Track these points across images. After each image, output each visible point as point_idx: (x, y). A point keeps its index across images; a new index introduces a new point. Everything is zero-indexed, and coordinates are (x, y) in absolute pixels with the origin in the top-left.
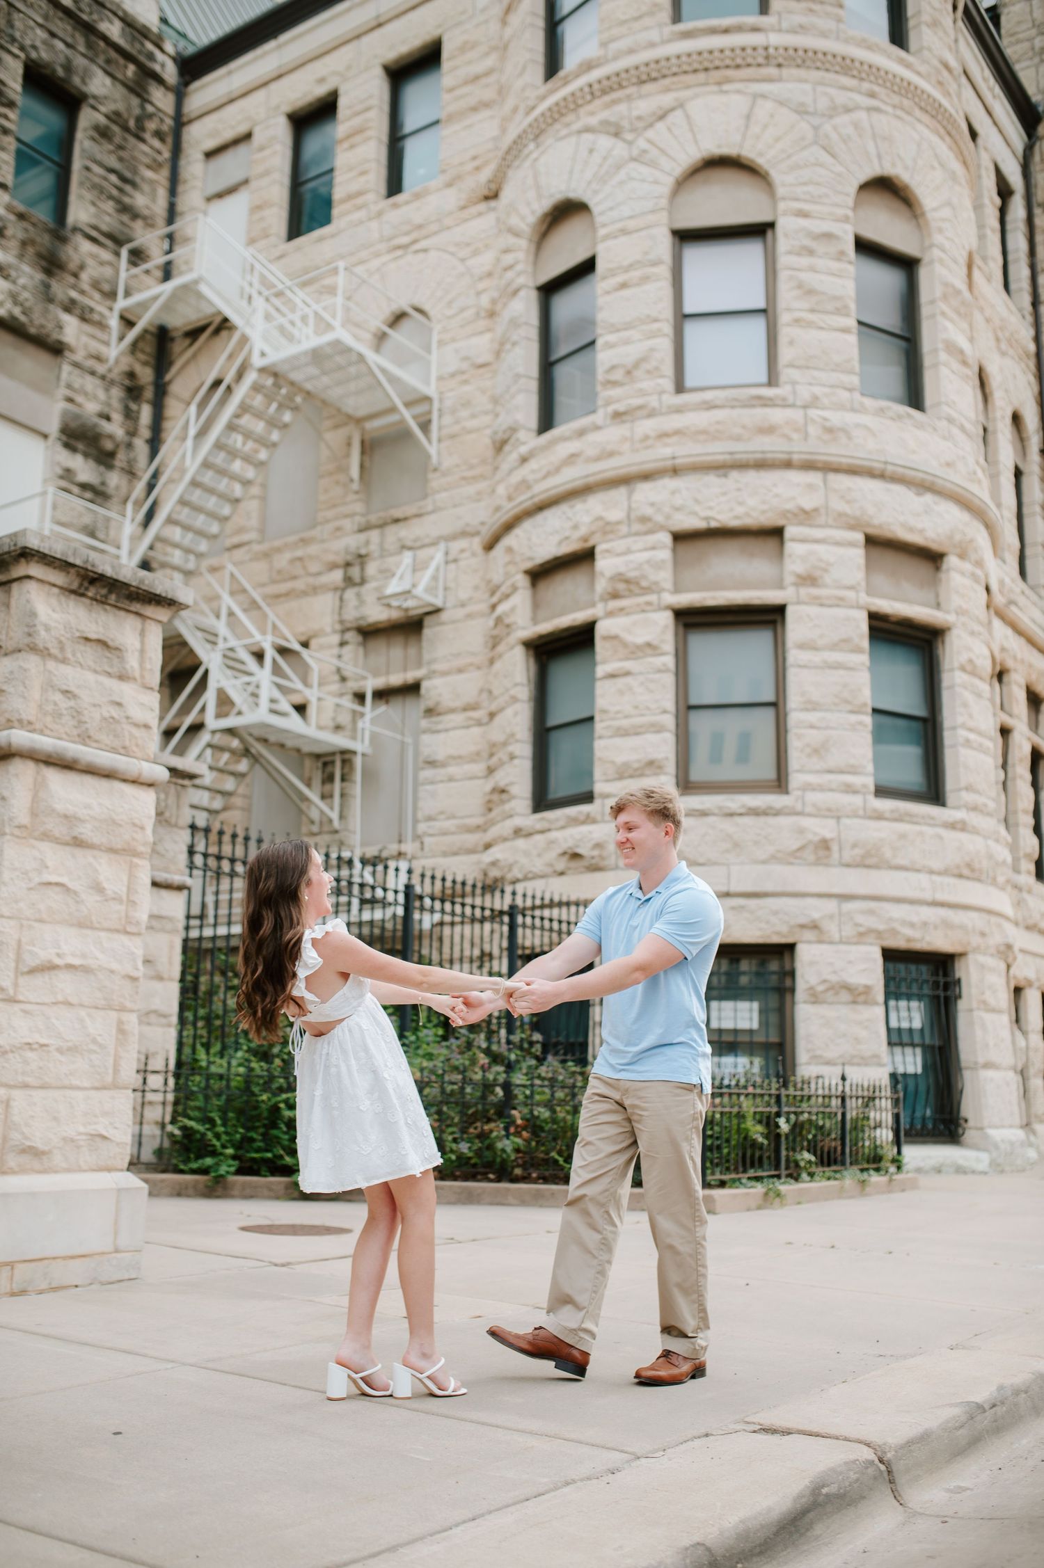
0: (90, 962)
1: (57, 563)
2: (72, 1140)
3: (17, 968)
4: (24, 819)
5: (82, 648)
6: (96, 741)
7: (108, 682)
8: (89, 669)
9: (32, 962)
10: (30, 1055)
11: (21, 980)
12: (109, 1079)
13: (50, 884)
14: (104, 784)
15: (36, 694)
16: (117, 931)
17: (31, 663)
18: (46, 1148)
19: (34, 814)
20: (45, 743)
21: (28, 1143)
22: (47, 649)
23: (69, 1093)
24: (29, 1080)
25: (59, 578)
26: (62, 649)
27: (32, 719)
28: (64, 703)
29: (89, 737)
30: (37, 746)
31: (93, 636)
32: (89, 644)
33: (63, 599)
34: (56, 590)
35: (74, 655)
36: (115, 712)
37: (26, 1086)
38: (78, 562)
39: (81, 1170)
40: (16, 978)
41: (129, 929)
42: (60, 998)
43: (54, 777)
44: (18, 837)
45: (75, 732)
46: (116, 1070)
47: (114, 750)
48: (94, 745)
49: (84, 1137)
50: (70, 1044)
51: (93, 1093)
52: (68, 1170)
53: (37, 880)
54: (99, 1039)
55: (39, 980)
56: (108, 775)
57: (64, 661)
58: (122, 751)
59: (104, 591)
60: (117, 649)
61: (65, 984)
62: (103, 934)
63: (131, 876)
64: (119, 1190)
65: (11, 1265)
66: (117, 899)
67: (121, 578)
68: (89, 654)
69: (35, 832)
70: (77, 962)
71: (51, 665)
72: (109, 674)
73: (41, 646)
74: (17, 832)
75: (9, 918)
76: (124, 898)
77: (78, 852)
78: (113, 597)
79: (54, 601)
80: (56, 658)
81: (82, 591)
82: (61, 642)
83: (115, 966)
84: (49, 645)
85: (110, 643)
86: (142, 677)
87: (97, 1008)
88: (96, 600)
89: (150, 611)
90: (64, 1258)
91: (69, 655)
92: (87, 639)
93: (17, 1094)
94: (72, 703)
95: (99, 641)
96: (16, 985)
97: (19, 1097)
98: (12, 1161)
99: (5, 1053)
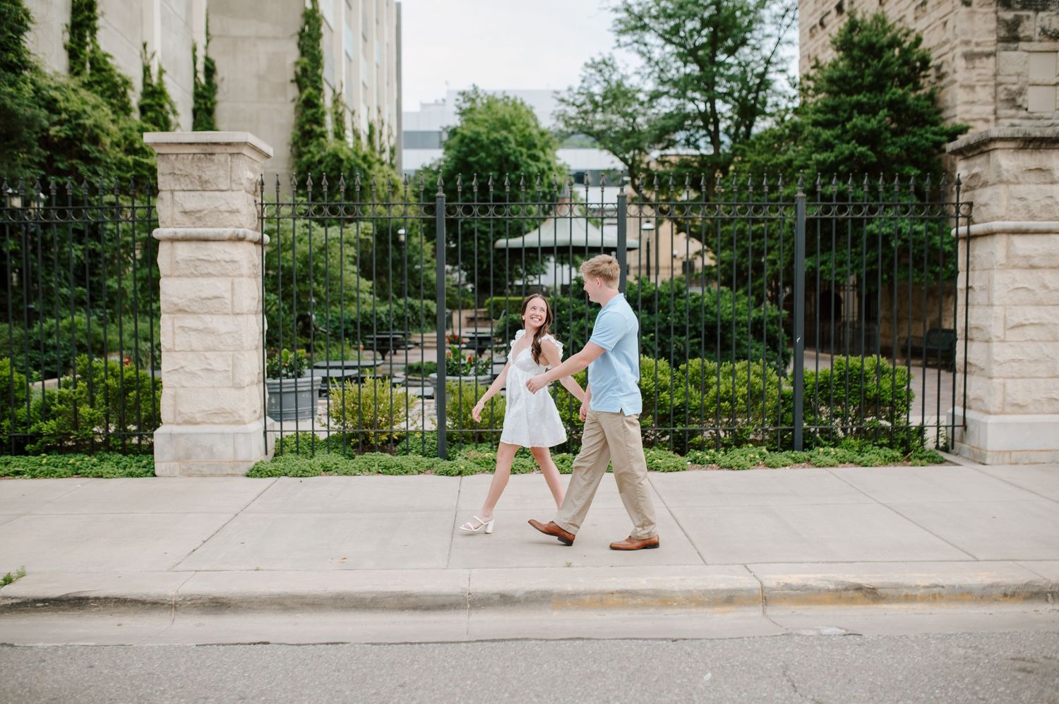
0: (1044, 321)
1: (1010, 139)
2: (1039, 400)
3: (1005, 327)
4: (1003, 261)
5: (1028, 175)
6: (1039, 218)
7: (1043, 187)
8: (1033, 183)
9: (1012, 324)
10: (1014, 364)
11: (1008, 332)
13: (1018, 288)
14: (1045, 237)
15: (1004, 203)
17: (1001, 189)
18: (1025, 404)
19: (1008, 257)
20: (1010, 224)
21: (1016, 402)
22: (1009, 180)
23: (1035, 380)
24: (1014, 375)
25: (1012, 145)
26: (1016, 177)
27: (1003, 214)
28: (1019, 204)
29: (1035, 216)
30: (1006, 227)
31: (1034, 167)
32: (1032, 172)
33: (1015, 154)
34: (1012, 151)
35: (1024, 179)
36: (1049, 202)
37: (1013, 377)
38: (1020, 135)
39: (1044, 413)
40: (1005, 331)
42: (1028, 338)
43: (1018, 240)
44: (1001, 269)
45: (1027, 216)
47: (1050, 220)
49: (1045, 399)
50: (1034, 358)
52: (1039, 413)
53: (1012, 287)
55: (1017, 331)
56: (1048, 232)
57: (1019, 183)
58: (1055, 219)
59: (1037, 144)
60: (1048, 170)
61: (1030, 332)
62: (1050, 308)
65: (1010, 452)
67: (1046, 135)
68: (1033, 177)
69: (1010, 265)
70: (1037, 322)
71: (1012, 187)
72: (1045, 183)
73: (1005, 179)
74: (1000, 267)
75: (1000, 305)
77: (1034, 271)
78: (1044, 145)
79: (1010, 156)
80: (1013, 183)
81: (1026, 147)
84: (1010, 178)
85: (1044, 168)
87: (1049, 341)
88: (1035, 148)
90: (1037, 451)
91: (1021, 180)
92: (1030, 170)
93: (1008, 381)
94: (1024, 203)
95: (1037, 169)
96: (1005, 334)
97: (1009, 383)
98: (1008, 409)
99: (1001, 364)
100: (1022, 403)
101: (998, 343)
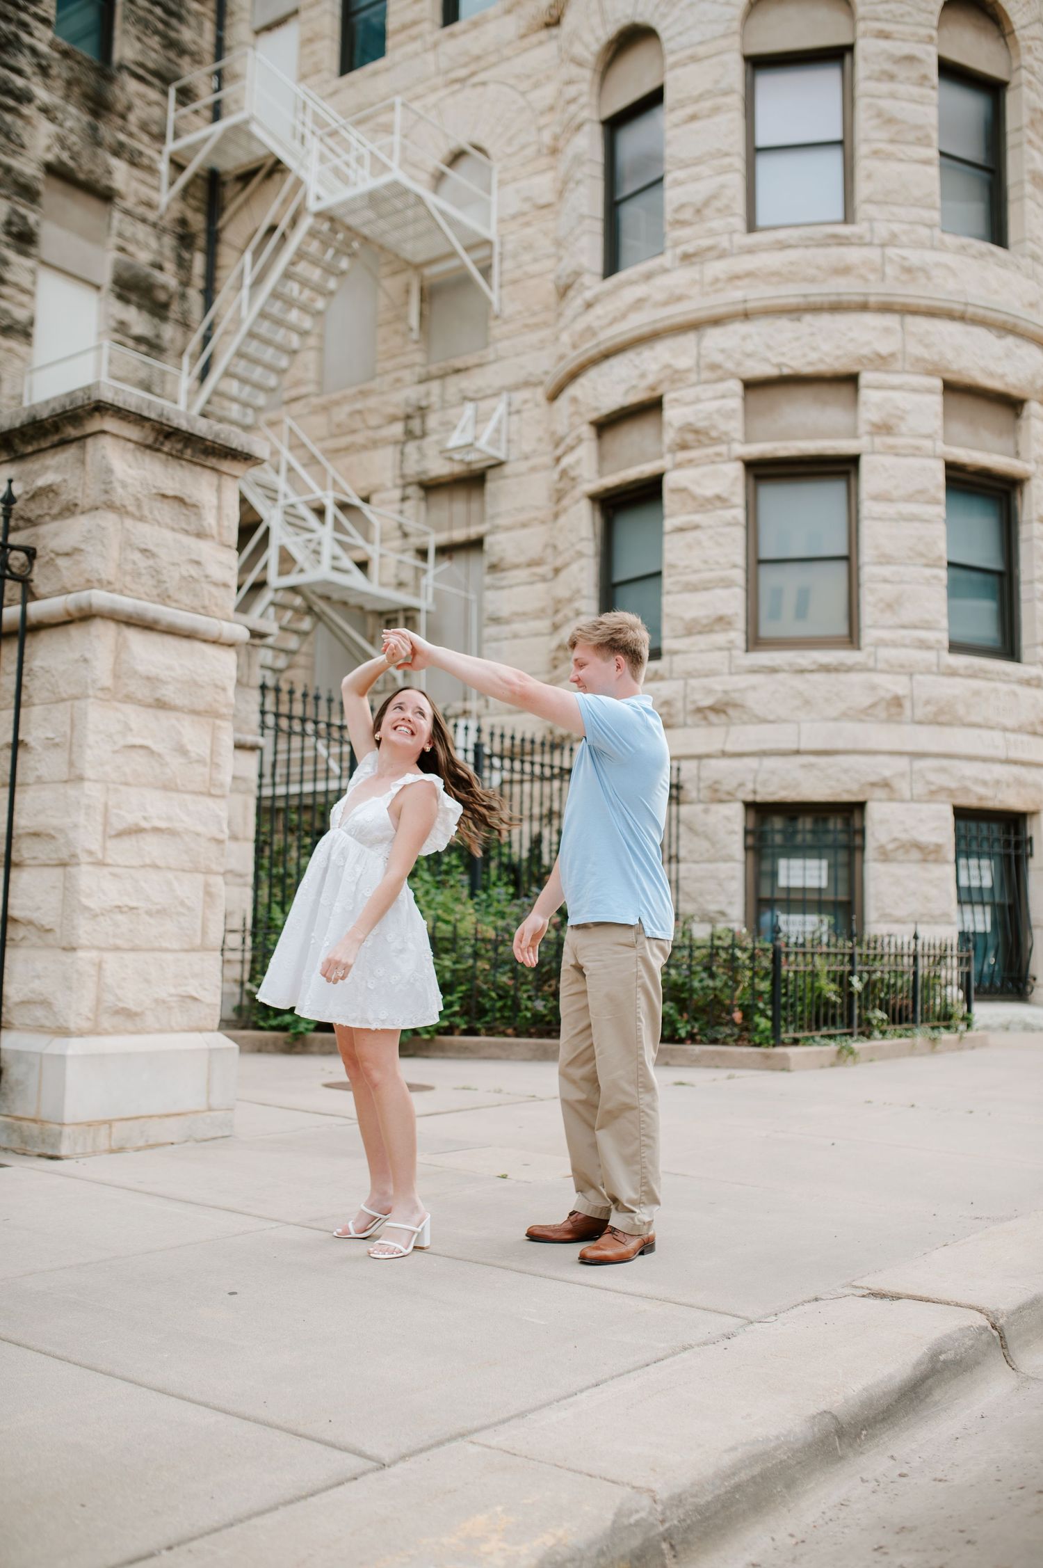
0: (175, 825)
1: (132, 417)
2: (164, 1002)
3: (104, 831)
4: (107, 681)
5: (159, 505)
6: (176, 601)
7: (184, 539)
8: (167, 526)
9: (118, 825)
10: (120, 917)
11: (111, 844)
12: (198, 941)
13: (133, 747)
14: (185, 645)
15: (114, 553)
16: (201, 793)
17: (109, 520)
18: (139, 1010)
19: (116, 676)
20: (126, 603)
21: (121, 1005)
22: (124, 506)
23: (158, 955)
24: (119, 942)
25: (133, 432)
26: (139, 507)
27: (111, 578)
28: (143, 563)
29: (169, 597)
30: (118, 606)
31: (170, 493)
32: (166, 501)
33: (138, 454)
34: (131, 446)
35: (151, 513)
36: (193, 571)
37: (117, 949)
38: (153, 416)
39: (173, 1031)
40: (104, 842)
41: (213, 792)
42: (148, 861)
43: (135, 638)
44: (101, 699)
45: (155, 592)
46: (204, 933)
47: (194, 610)
48: (174, 604)
49: (175, 999)
50: (159, 907)
51: (182, 955)
52: (161, 1031)
53: (122, 742)
54: (186, 901)
55: (128, 843)
56: (189, 635)
57: (141, 519)
58: (202, 611)
59: (179, 446)
60: (194, 506)
61: (152, 847)
62: (187, 797)
63: (215, 739)
64: (211, 1051)
65: (109, 1123)
66: (201, 761)
67: (197, 432)
68: (166, 512)
69: (118, 695)
70: (162, 824)
71: (129, 523)
72: (187, 532)
73: (118, 503)
74: (100, 694)
75: (96, 781)
76: (208, 760)
77: (161, 714)
78: (189, 452)
79: (129, 457)
80: (133, 516)
81: (157, 446)
82: (137, 499)
83: (200, 828)
84: (127, 503)
85: (187, 500)
86: (220, 534)
87: (184, 870)
88: (171, 455)
89: (226, 466)
90: (160, 1116)
91: (146, 513)
92: (164, 496)
93: (108, 956)
94: (151, 562)
95: (176, 498)
96: (104, 849)
97: (110, 959)
98: (106, 1022)
99: (96, 916)
100: (134, 1008)
101: (90, 868)
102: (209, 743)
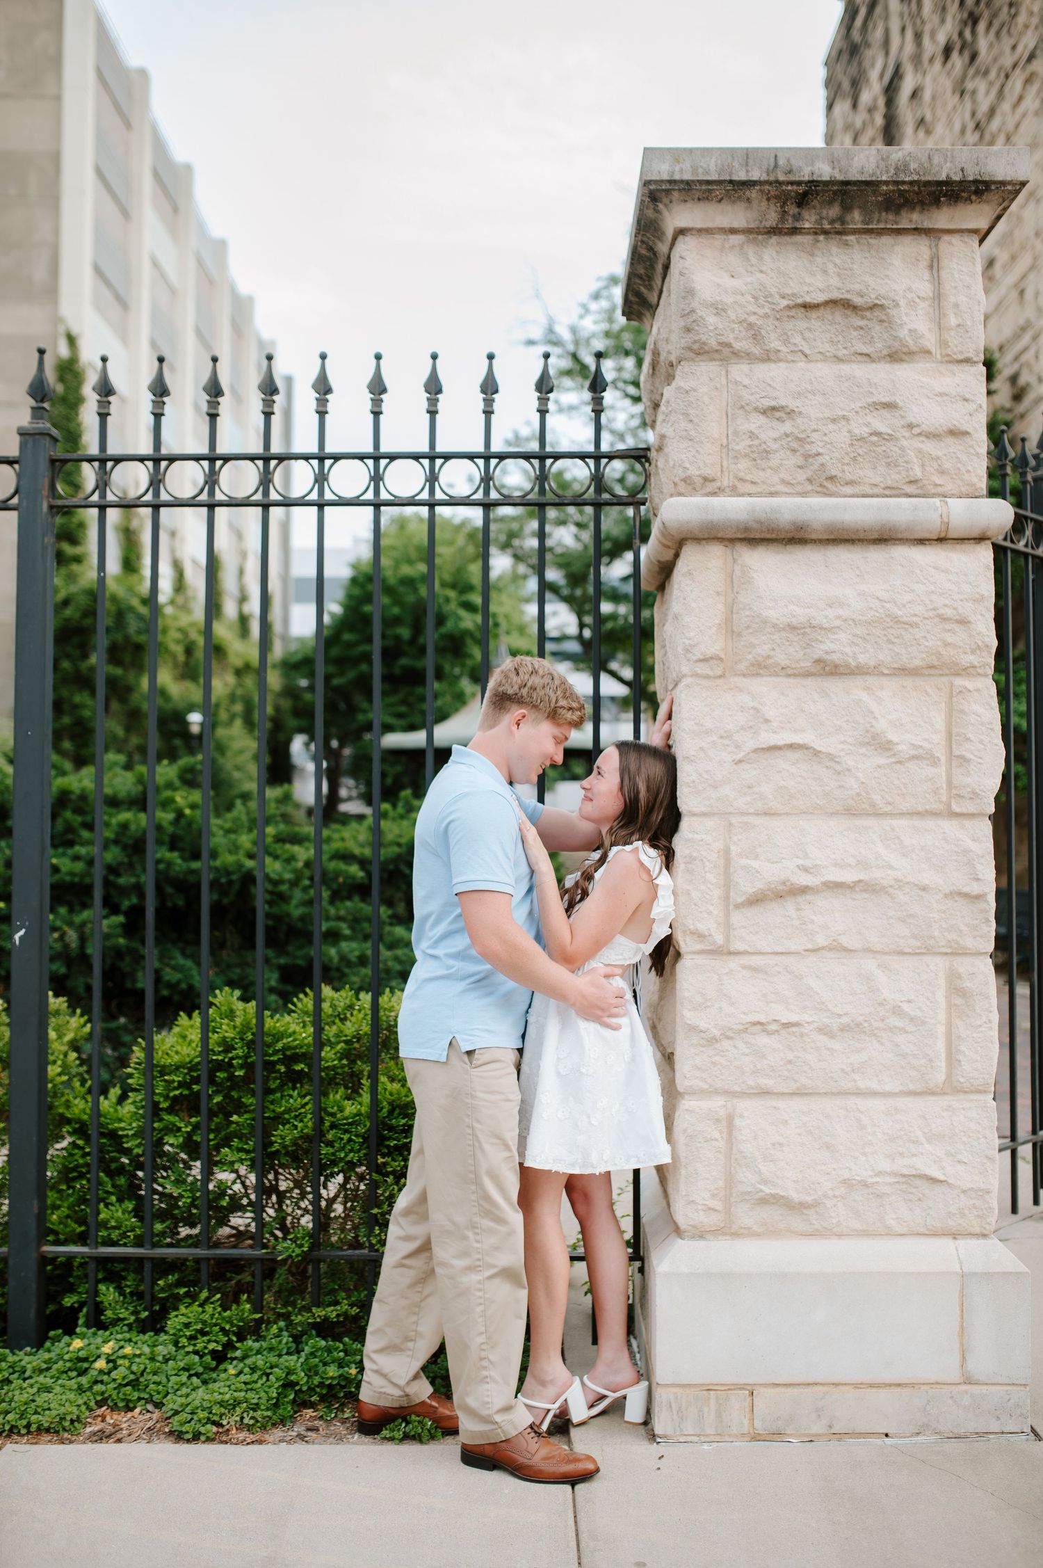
0: (876, 874)
1: (718, 192)
2: (865, 1184)
3: (726, 898)
4: (711, 644)
5: (802, 324)
6: (850, 483)
7: (860, 371)
8: (824, 357)
9: (746, 886)
10: (763, 1040)
11: (737, 918)
12: (940, 1076)
13: (775, 748)
14: (876, 555)
15: (715, 428)
16: (935, 814)
17: (704, 377)
18: (809, 1199)
19: (730, 633)
21: (767, 1190)
22: (728, 345)
23: (852, 1102)
24: (769, 1083)
25: (738, 215)
26: (756, 337)
27: (708, 472)
28: (769, 431)
29: (831, 478)
30: (716, 516)
31: (820, 298)
32: (814, 314)
33: (750, 251)
34: (736, 239)
35: (786, 342)
36: (880, 423)
37: (765, 1093)
38: (756, 175)
39: (890, 1233)
40: (727, 915)
41: (956, 808)
42: (821, 941)
43: (766, 564)
44: (707, 677)
45: (801, 476)
46: (952, 1060)
47: (892, 491)
48: (848, 490)
49: (889, 1180)
50: (845, 1020)
51: (902, 1102)
52: (865, 1234)
53: (751, 744)
54: (906, 1007)
55: (776, 914)
56: (883, 538)
57: (768, 357)
58: (910, 489)
59: (834, 211)
60: (874, 307)
61: (829, 918)
62: (899, 823)
63: (952, 713)
64: (965, 1277)
65: (750, 1391)
66: (923, 756)
67: (854, 175)
68: (817, 332)
69: (738, 665)
70: (849, 877)
71: (739, 371)
72: (867, 357)
73: (713, 343)
74: (702, 669)
75: (704, 815)
76: (941, 753)
77: (834, 686)
78: (855, 216)
79: (733, 259)
80: (748, 357)
81: (789, 224)
82: (751, 325)
83: (927, 878)
84: (730, 337)
85: (857, 301)
86: (943, 344)
87: (902, 953)
88: (825, 232)
89: (942, 218)
90: (857, 1386)
91: (776, 344)
92: (806, 306)
93: (743, 1106)
94: (787, 427)
95: (833, 303)
96: (728, 927)
97: (750, 1112)
98: (746, 1217)
99: (713, 1040)
100: (795, 1195)
101: (701, 960)
102: (939, 721)
